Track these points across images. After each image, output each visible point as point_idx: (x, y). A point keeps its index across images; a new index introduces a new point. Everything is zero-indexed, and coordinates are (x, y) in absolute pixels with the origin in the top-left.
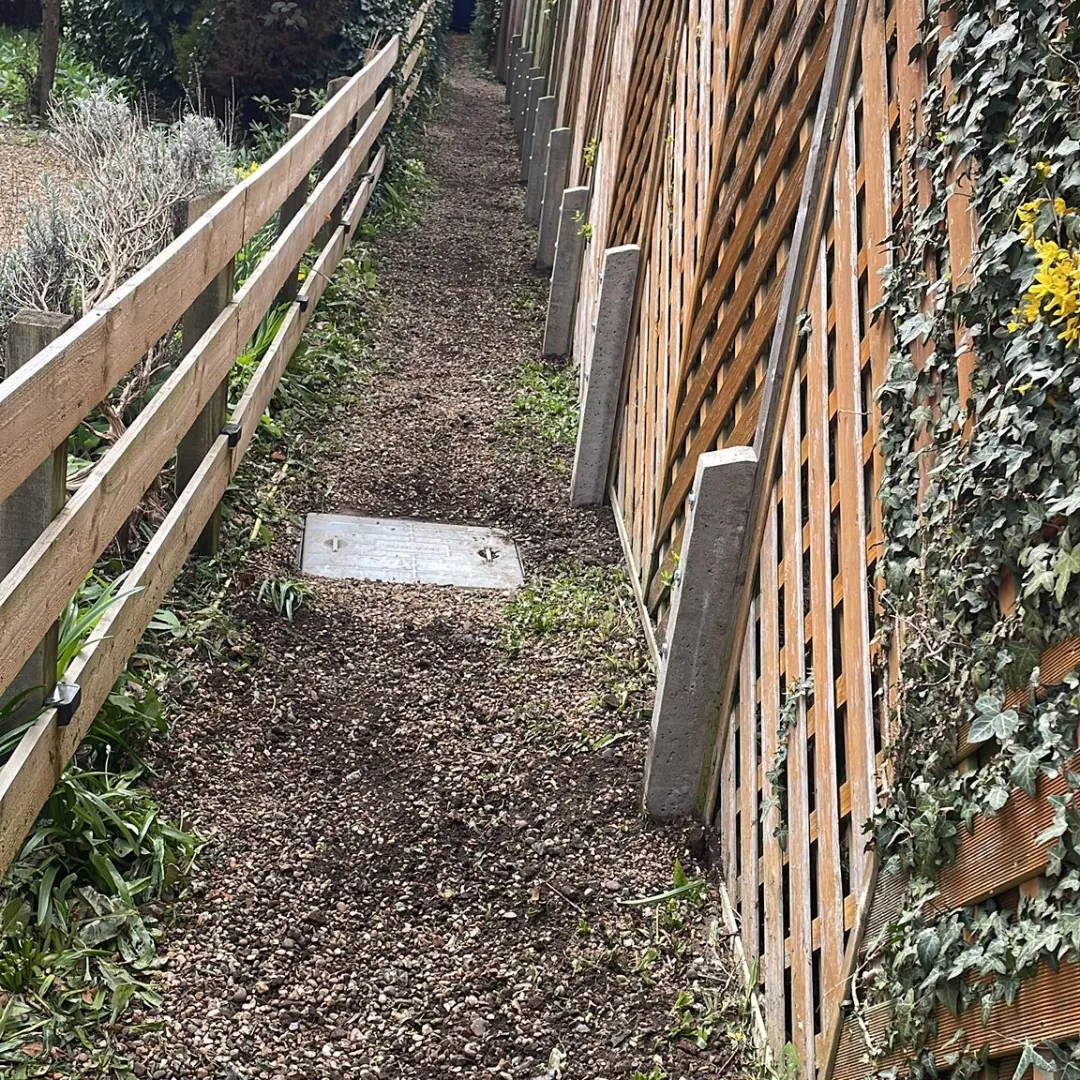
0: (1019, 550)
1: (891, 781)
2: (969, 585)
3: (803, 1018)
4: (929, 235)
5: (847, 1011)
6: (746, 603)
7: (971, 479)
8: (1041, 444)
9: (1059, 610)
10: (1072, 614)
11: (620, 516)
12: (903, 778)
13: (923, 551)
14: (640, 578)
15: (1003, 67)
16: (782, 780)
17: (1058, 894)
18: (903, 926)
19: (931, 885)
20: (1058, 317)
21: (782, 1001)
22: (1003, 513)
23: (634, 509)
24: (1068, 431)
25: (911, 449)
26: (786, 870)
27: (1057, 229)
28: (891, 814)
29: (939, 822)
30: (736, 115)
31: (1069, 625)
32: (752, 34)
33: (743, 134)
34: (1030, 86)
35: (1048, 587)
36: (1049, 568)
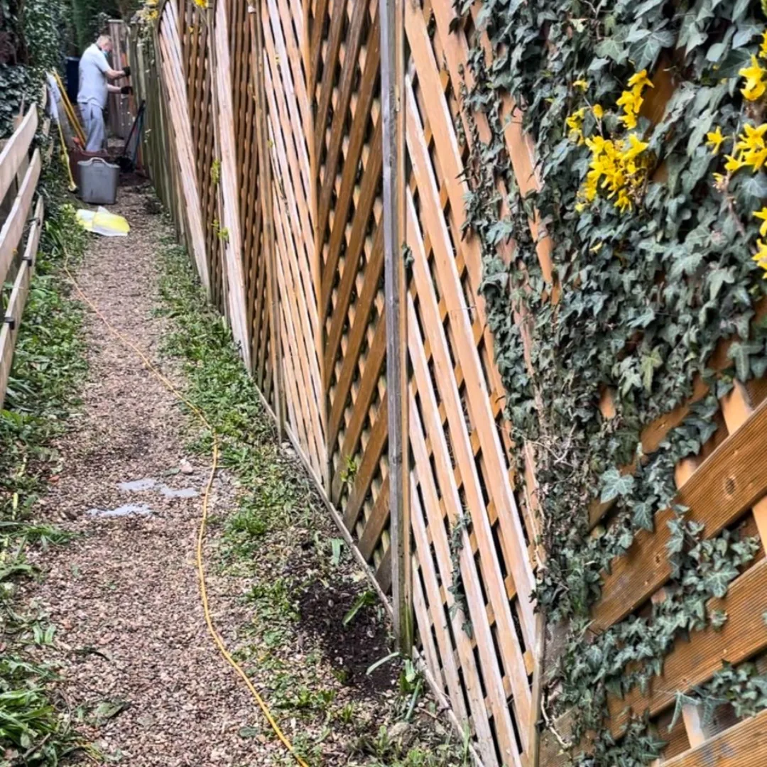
0: (611, 367)
1: (544, 559)
2: (578, 403)
3: (509, 746)
4: (495, 162)
5: (541, 727)
6: (406, 475)
7: (566, 328)
8: (615, 286)
9: (647, 400)
10: (658, 398)
11: (297, 442)
12: (553, 553)
13: (537, 392)
14: (323, 483)
15: (530, 20)
16: (460, 589)
17: (680, 592)
18: (572, 653)
19: (587, 620)
20: (611, 192)
21: (491, 741)
22: (595, 344)
23: (306, 434)
24: (633, 272)
25: (513, 323)
26: (476, 651)
27: (599, 128)
28: (549, 582)
29: (586, 573)
30: (319, 111)
31: (657, 407)
32: (318, 45)
33: (328, 125)
34: (556, 29)
35: (638, 384)
36: (636, 372)
